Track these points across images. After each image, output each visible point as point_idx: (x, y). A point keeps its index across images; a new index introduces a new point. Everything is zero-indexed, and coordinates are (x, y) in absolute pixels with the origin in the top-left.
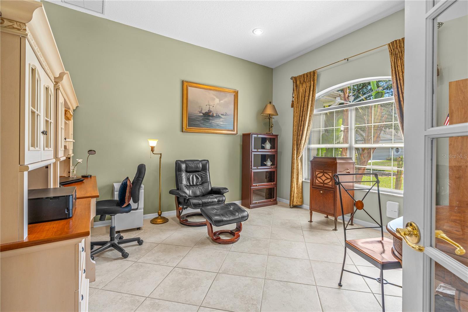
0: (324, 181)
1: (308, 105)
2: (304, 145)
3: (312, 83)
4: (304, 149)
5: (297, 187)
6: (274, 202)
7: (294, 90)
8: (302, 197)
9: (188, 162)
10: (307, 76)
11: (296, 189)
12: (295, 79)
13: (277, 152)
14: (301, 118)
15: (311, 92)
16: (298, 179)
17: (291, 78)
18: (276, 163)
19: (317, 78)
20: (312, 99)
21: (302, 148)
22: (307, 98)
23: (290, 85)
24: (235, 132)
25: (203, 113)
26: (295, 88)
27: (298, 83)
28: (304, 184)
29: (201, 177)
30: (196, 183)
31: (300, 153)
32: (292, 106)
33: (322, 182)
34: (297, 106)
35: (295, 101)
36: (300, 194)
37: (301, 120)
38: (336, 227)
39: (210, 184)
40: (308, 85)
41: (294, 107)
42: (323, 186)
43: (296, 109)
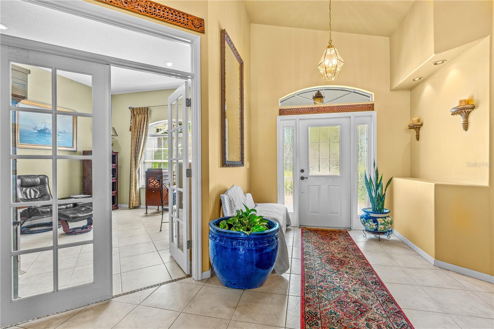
0: (155, 185)
1: (143, 131)
2: (140, 160)
3: (146, 115)
4: (140, 164)
5: (135, 193)
6: (115, 207)
7: (131, 118)
8: (140, 200)
9: (22, 177)
10: (142, 110)
11: (134, 195)
12: (133, 110)
13: (117, 166)
14: (138, 141)
15: (145, 122)
16: (136, 187)
17: (129, 108)
18: (116, 175)
19: (150, 113)
20: (146, 127)
21: (139, 163)
22: (142, 126)
23: (129, 114)
24: (75, 149)
25: (38, 130)
26: (133, 117)
27: (135, 113)
28: (141, 189)
29: (40, 191)
30: (35, 196)
31: (137, 167)
32: (130, 130)
33: (154, 185)
34: (134, 131)
35: (132, 126)
36: (138, 198)
37: (137, 142)
38: (163, 213)
39: (51, 196)
40: (143, 116)
41: (132, 131)
42: (155, 188)
43: (133, 133)
